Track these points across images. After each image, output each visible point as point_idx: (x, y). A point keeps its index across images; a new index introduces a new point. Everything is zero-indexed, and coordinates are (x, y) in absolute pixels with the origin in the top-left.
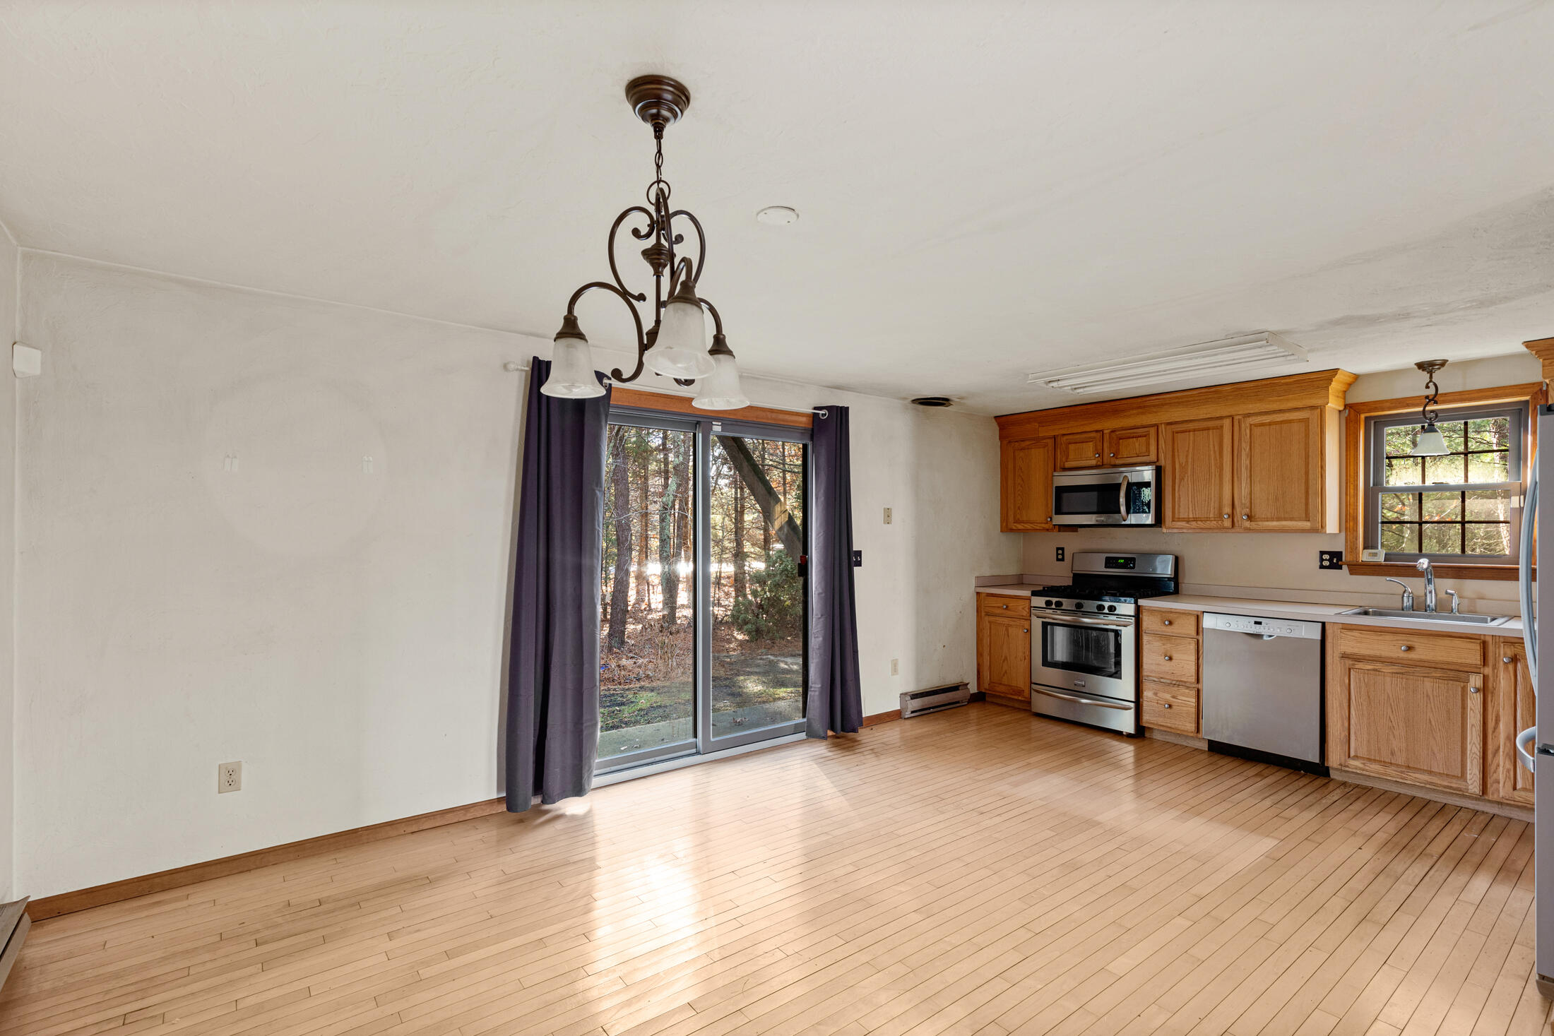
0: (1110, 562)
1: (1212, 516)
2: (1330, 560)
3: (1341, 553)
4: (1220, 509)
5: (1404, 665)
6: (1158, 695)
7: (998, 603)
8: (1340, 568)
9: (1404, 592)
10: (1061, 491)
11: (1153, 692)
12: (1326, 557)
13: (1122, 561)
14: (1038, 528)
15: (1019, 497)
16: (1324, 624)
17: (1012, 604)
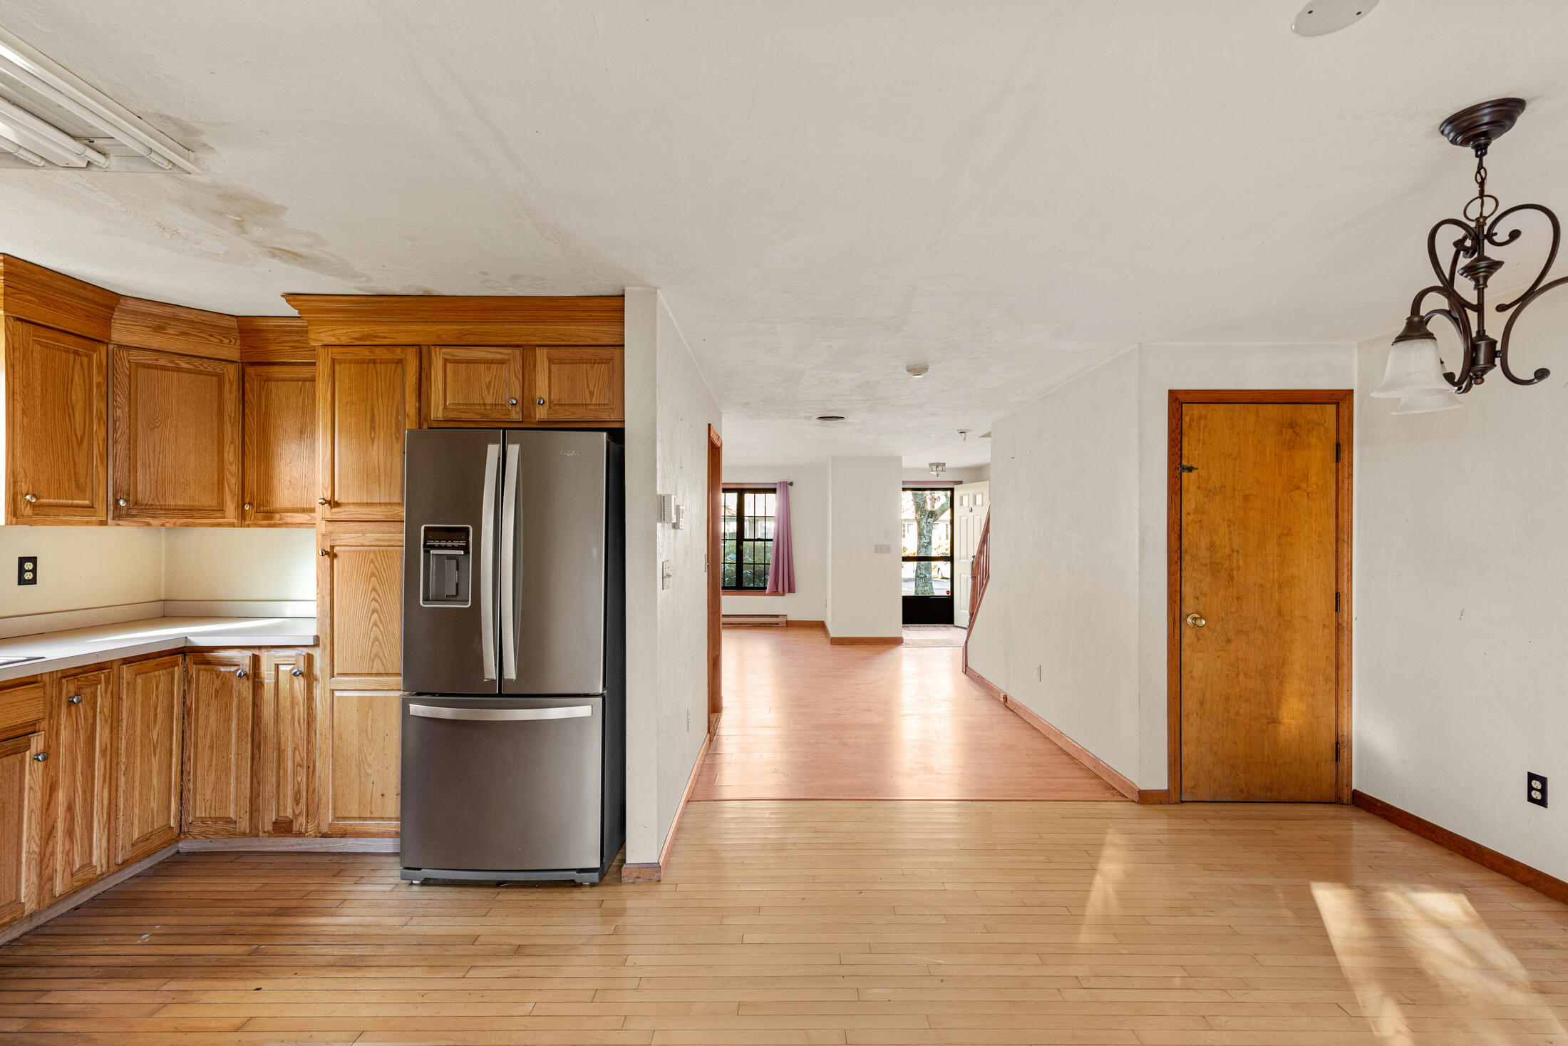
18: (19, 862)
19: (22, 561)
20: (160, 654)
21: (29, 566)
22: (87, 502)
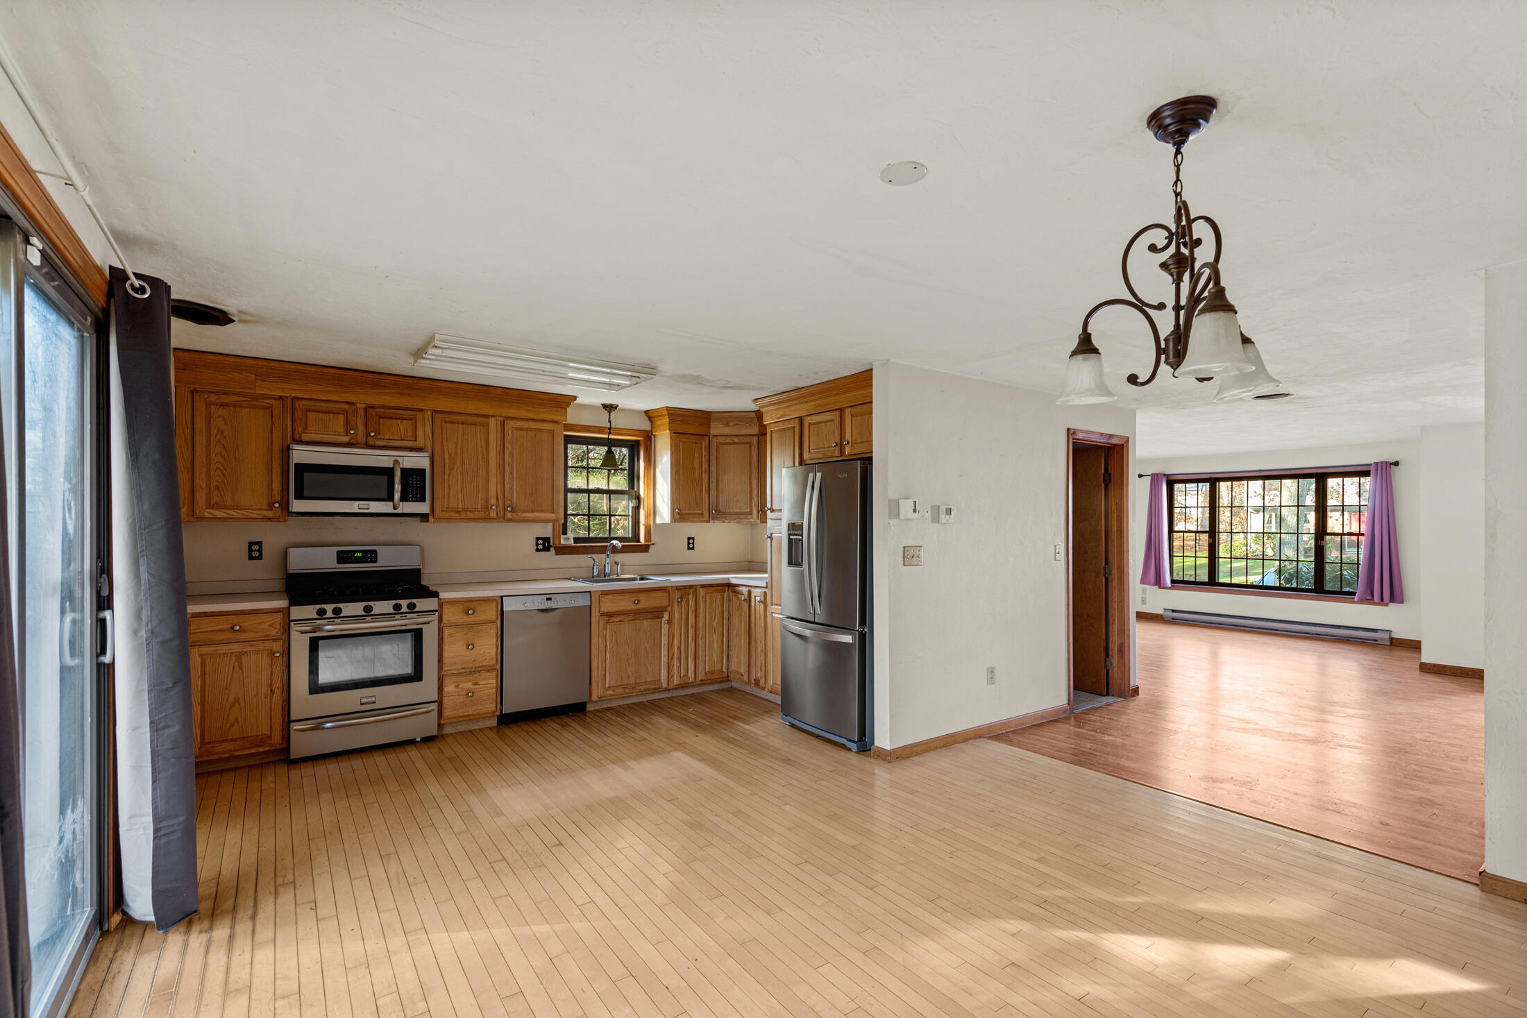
0: (343, 557)
1: (479, 507)
2: (543, 544)
3: (549, 538)
4: (487, 500)
5: (636, 614)
6: (460, 686)
7: (224, 623)
8: (549, 550)
9: (594, 565)
10: (302, 468)
11: (454, 685)
12: (540, 542)
13: (360, 555)
14: (255, 516)
15: (218, 472)
16: (590, 592)
17: (248, 622)
18: (660, 665)
19: (689, 539)
20: (718, 585)
21: (691, 541)
22: (700, 512)
